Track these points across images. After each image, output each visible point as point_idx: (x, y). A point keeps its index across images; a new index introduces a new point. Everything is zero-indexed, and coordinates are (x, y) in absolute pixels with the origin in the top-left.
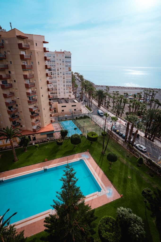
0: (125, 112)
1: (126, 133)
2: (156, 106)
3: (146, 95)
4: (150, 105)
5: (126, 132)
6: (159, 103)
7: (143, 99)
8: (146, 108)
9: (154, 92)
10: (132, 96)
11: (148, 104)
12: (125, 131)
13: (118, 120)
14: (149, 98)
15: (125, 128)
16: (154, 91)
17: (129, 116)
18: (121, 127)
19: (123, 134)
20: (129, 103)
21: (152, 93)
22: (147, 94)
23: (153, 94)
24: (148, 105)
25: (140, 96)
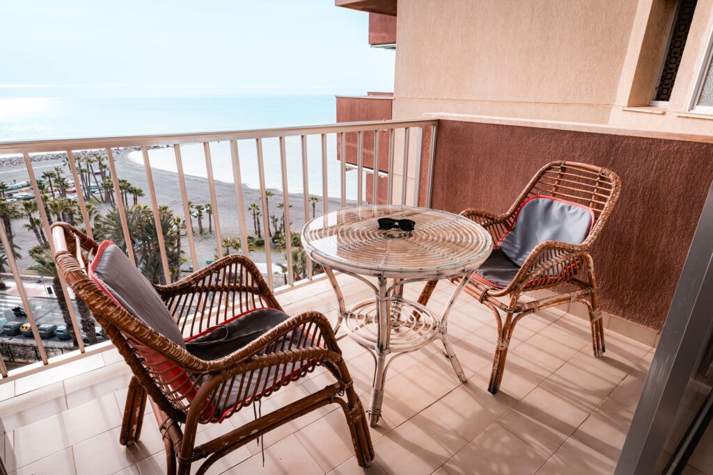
0: (24, 253)
1: (64, 318)
2: (128, 201)
3: (82, 176)
4: (108, 200)
5: (63, 313)
6: (132, 188)
7: (74, 189)
8: (96, 212)
9: (103, 160)
10: (26, 191)
11: (100, 200)
12: (59, 314)
13: (7, 291)
14: (97, 182)
15: (56, 304)
16: (100, 158)
17: (47, 257)
18: (35, 306)
19: (55, 327)
20: (25, 213)
21: (98, 163)
22: (82, 171)
23: (102, 166)
24: (103, 205)
25: (56, 181)
